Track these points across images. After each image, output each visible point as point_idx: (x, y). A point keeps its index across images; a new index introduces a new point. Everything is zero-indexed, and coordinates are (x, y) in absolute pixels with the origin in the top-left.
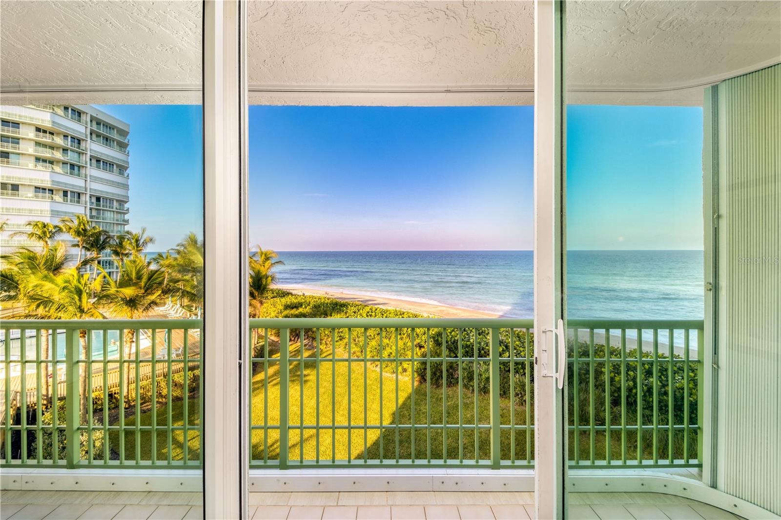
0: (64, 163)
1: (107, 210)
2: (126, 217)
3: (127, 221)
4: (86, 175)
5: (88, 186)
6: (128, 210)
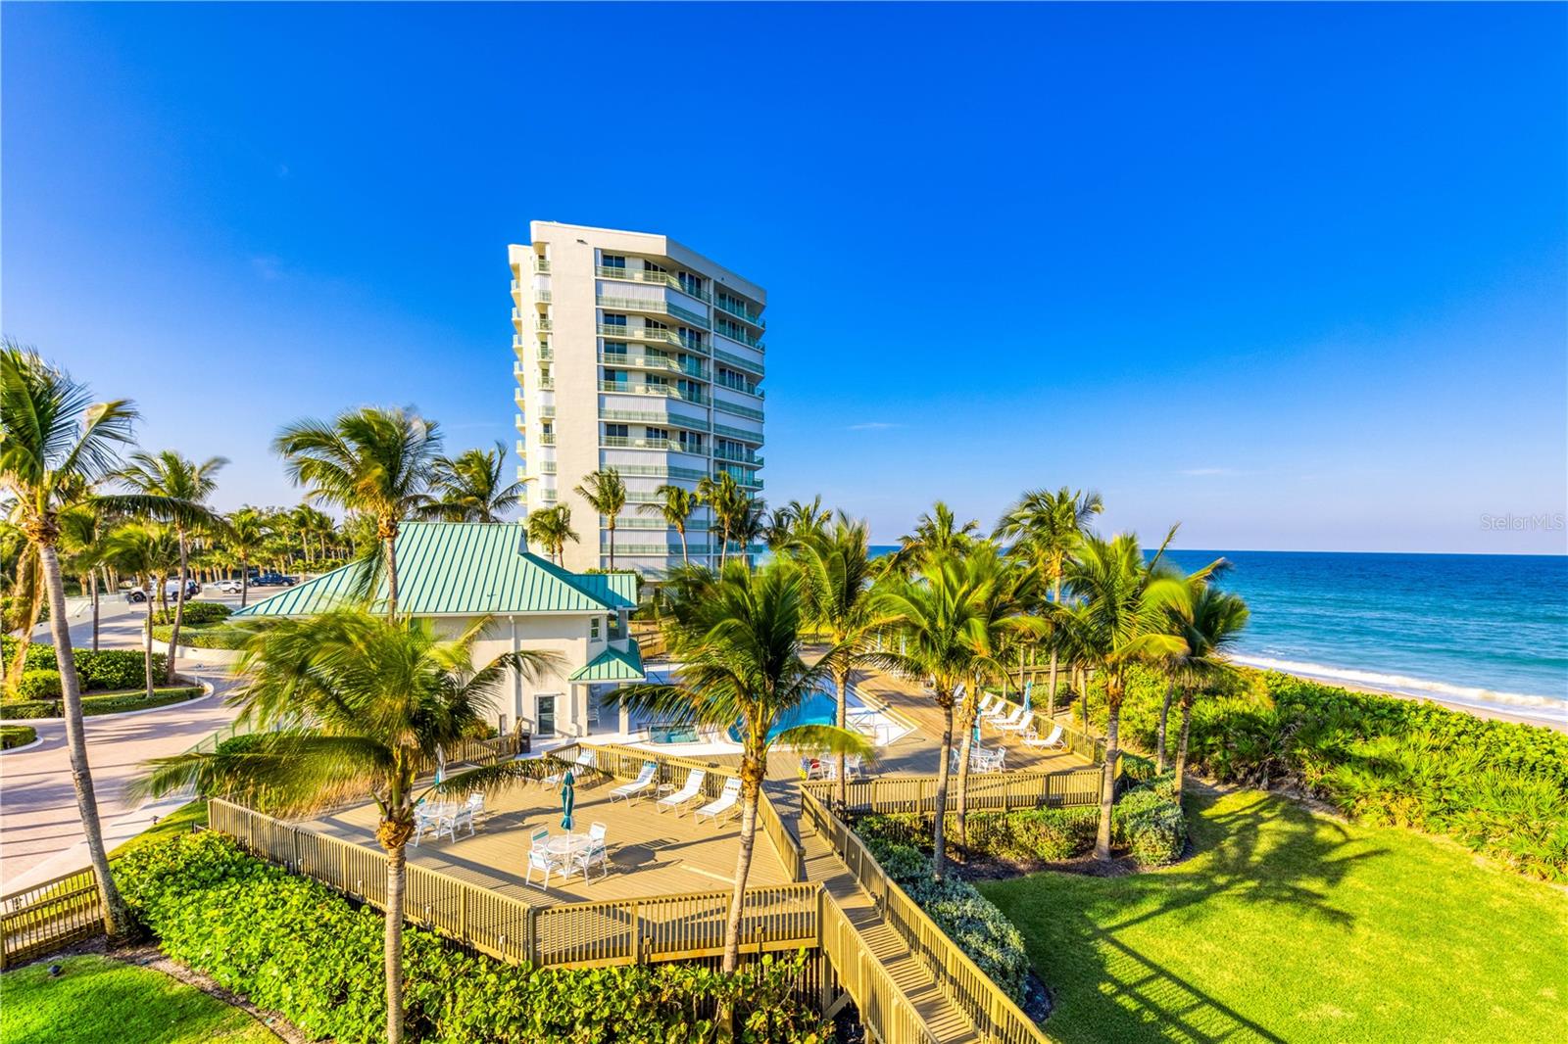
0: (681, 381)
1: (733, 464)
2: (758, 476)
3: (760, 484)
4: (709, 399)
5: (712, 421)
6: (761, 462)
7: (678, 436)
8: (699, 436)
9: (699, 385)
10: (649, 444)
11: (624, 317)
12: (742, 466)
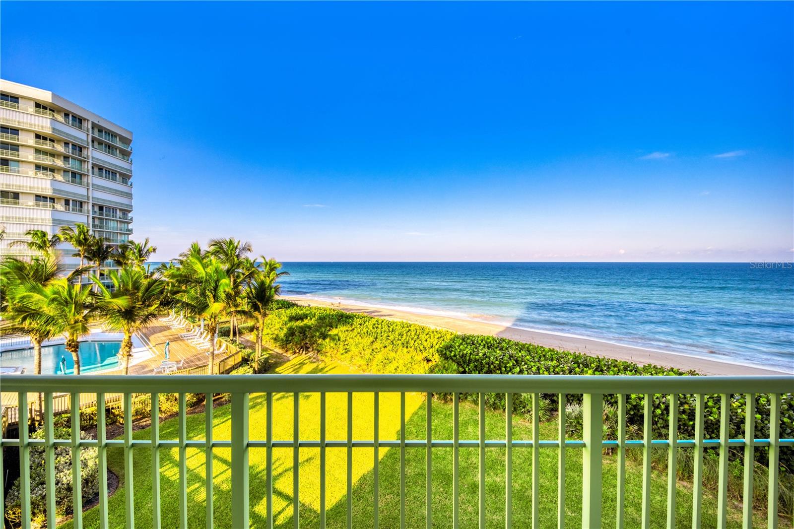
0: (66, 171)
1: (110, 220)
2: (130, 226)
3: (131, 231)
4: (88, 184)
5: (90, 195)
6: (131, 219)
7: (63, 202)
8: (81, 203)
9: (81, 175)
10: (37, 205)
11: (18, 130)
12: (117, 221)
